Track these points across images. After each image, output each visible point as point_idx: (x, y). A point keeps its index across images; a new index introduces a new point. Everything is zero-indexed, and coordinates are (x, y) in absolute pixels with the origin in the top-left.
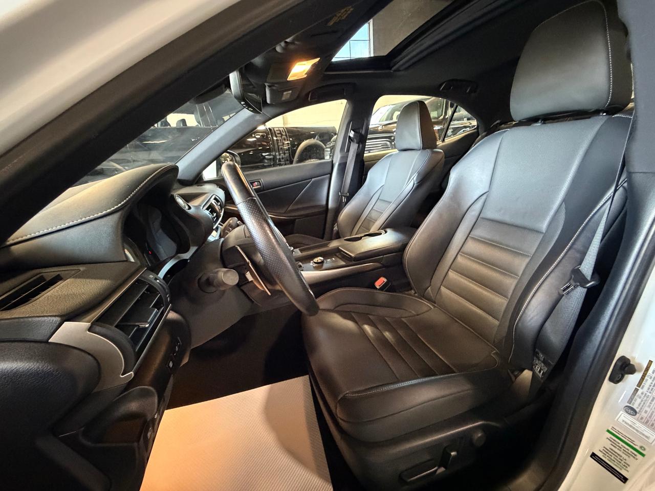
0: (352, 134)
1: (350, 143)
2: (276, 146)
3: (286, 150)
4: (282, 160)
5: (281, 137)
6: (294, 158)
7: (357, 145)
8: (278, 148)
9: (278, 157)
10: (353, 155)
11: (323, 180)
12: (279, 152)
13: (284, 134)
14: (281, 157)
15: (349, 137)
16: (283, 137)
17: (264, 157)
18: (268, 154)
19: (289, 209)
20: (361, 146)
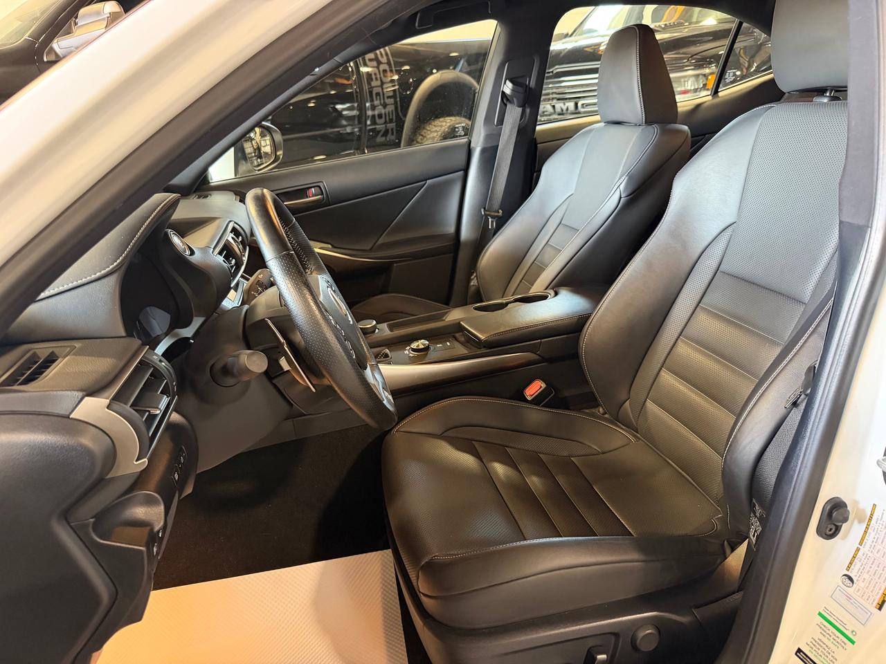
0: (508, 88)
1: (504, 105)
2: (366, 87)
3: (388, 97)
4: (378, 120)
5: (378, 67)
6: (405, 115)
7: (520, 109)
8: (371, 93)
9: (370, 113)
10: (511, 131)
11: (449, 183)
12: (372, 101)
13: (384, 60)
14: (376, 112)
15: (503, 92)
16: (382, 67)
17: (339, 113)
18: (348, 105)
19: (380, 242)
20: (528, 111)
